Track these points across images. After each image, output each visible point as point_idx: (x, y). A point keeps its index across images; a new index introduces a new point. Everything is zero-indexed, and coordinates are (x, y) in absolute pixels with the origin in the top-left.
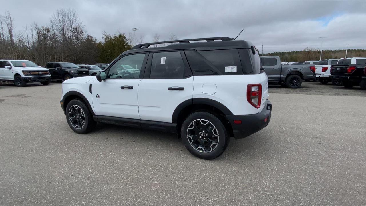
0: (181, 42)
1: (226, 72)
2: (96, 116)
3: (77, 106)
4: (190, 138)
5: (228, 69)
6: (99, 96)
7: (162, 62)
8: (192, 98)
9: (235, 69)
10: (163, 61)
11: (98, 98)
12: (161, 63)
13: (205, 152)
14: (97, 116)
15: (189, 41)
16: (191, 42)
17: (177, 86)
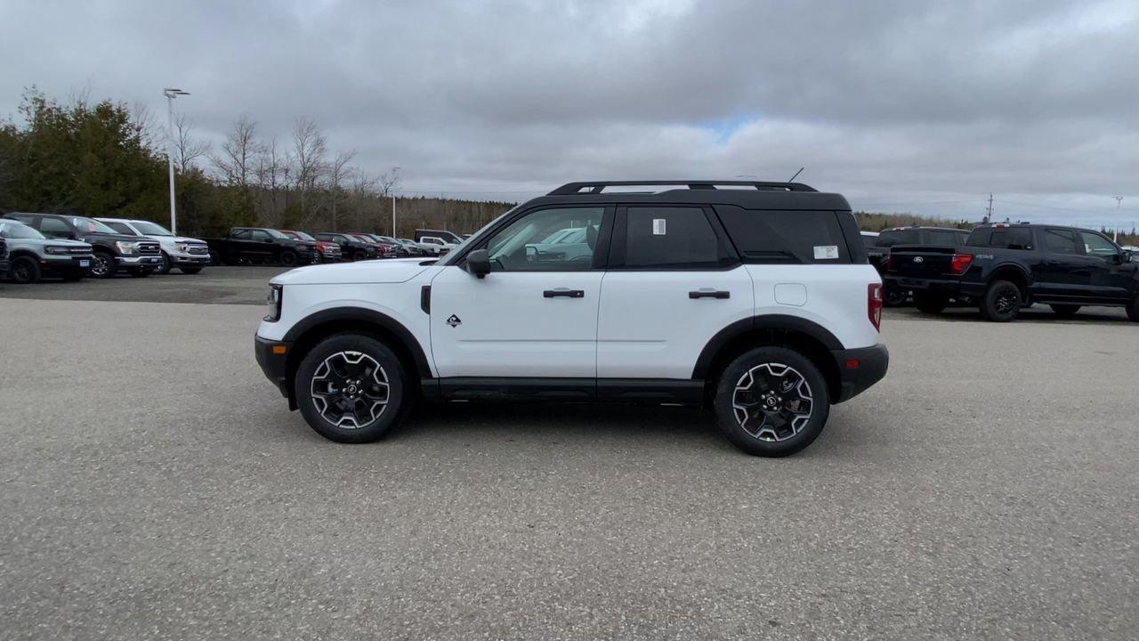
0: (693, 184)
1: (816, 257)
2: (437, 381)
3: (355, 353)
4: (740, 412)
5: (820, 252)
6: (458, 320)
7: (656, 231)
8: (752, 315)
9: (834, 252)
10: (658, 227)
11: (454, 326)
12: (655, 233)
13: (778, 440)
14: (439, 378)
15: (711, 185)
16: (718, 187)
17: (713, 289)
